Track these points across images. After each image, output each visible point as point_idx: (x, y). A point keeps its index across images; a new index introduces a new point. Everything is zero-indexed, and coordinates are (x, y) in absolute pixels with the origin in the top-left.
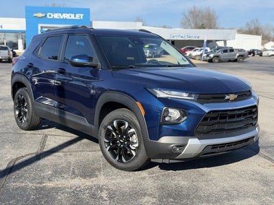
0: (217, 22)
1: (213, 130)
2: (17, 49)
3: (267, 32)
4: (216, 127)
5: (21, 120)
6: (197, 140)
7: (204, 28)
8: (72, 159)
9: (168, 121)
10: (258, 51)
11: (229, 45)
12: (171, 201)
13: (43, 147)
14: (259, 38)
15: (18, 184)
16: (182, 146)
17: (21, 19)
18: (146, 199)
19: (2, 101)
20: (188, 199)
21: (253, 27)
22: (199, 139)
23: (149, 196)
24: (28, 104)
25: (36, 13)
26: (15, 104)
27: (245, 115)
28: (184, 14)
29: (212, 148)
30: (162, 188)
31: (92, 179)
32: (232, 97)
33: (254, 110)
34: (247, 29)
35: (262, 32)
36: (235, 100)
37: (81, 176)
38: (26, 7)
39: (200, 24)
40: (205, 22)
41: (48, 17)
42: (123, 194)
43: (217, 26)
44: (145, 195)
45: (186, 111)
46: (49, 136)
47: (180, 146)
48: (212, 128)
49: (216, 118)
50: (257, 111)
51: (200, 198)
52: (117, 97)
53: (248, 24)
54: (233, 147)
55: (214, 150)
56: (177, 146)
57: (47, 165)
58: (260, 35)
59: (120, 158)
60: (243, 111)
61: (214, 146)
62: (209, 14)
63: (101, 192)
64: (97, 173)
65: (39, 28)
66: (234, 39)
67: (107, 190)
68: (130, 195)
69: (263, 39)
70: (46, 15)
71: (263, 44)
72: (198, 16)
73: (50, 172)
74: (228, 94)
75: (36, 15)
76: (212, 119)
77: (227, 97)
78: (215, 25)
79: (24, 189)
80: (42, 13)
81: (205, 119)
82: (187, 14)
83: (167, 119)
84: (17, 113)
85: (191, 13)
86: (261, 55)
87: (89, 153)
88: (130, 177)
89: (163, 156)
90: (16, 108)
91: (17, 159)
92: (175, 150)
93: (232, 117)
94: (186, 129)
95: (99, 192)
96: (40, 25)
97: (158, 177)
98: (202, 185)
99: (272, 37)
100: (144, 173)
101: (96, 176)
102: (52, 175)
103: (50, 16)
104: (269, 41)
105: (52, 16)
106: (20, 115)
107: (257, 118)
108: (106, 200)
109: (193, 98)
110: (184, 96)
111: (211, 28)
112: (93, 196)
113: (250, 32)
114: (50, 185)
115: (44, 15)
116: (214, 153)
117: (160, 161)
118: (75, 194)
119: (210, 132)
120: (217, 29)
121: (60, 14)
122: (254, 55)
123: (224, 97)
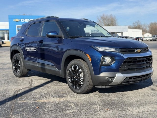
0: (116, 22)
1: (129, 69)
2: (4, 40)
3: (145, 28)
4: (131, 67)
5: (17, 71)
6: (121, 74)
7: (109, 26)
8: (50, 90)
9: (104, 64)
10: (141, 38)
11: (124, 35)
12: (110, 107)
13: (31, 84)
14: (141, 31)
15: (23, 101)
16: (113, 78)
17: (6, 23)
18: (96, 106)
19: (1, 65)
20: (119, 105)
21: (137, 25)
22: (122, 74)
23: (97, 104)
24: (21, 62)
25: (15, 19)
26: (13, 63)
27: (146, 61)
28: (98, 18)
29: (129, 79)
30: (103, 101)
31: (63, 98)
32: (139, 50)
33: (151, 58)
34: (133, 26)
35: (142, 28)
36: (140, 52)
37: (57, 97)
38: (9, 16)
39: (107, 24)
40: (110, 22)
41: (22, 21)
42: (82, 104)
43: (116, 25)
44: (95, 104)
45: (114, 58)
46: (33, 80)
47: (112, 78)
48: (129, 67)
49: (131, 62)
50: (152, 59)
51: (125, 105)
52: (74, 53)
53: (134, 23)
54: (140, 79)
55: (130, 80)
56: (110, 78)
57: (36, 93)
58: (141, 29)
59: (76, 87)
60: (145, 59)
61: (130, 78)
62: (112, 18)
63: (70, 103)
64: (65, 95)
65: (17, 28)
66: (127, 31)
67: (73, 102)
68: (87, 105)
69: (143, 31)
70: (20, 20)
71: (143, 34)
72: (105, 19)
73: (39, 96)
74: (136, 49)
75: (15, 20)
76: (129, 62)
77: (136, 51)
78: (115, 24)
79: (27, 103)
80: (18, 19)
81: (125, 62)
82: (100, 18)
83: (104, 63)
84: (14, 68)
85: (102, 18)
86: (142, 40)
87: (58, 87)
88: (84, 97)
89: (102, 84)
90: (14, 65)
91: (18, 90)
92: (109, 80)
93: (139, 61)
94: (115, 68)
95: (69, 104)
96: (17, 26)
97: (99, 96)
98: (125, 99)
99: (148, 30)
100: (91, 95)
101: (65, 97)
102: (40, 97)
103: (23, 20)
104: (146, 33)
105: (24, 20)
106: (16, 69)
107: (152, 63)
108: (74, 107)
109: (118, 51)
110: (113, 50)
111: (113, 26)
112: (66, 105)
113: (135, 28)
114: (40, 101)
115: (19, 20)
116: (130, 82)
117: (100, 87)
118: (56, 105)
119: (128, 69)
120: (117, 26)
121: (29, 19)
122: (138, 40)
123: (134, 51)
